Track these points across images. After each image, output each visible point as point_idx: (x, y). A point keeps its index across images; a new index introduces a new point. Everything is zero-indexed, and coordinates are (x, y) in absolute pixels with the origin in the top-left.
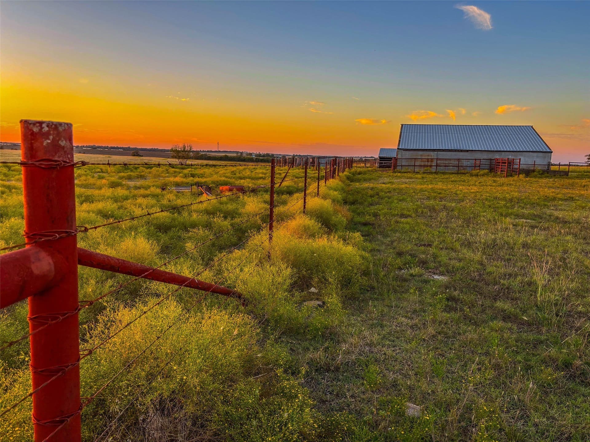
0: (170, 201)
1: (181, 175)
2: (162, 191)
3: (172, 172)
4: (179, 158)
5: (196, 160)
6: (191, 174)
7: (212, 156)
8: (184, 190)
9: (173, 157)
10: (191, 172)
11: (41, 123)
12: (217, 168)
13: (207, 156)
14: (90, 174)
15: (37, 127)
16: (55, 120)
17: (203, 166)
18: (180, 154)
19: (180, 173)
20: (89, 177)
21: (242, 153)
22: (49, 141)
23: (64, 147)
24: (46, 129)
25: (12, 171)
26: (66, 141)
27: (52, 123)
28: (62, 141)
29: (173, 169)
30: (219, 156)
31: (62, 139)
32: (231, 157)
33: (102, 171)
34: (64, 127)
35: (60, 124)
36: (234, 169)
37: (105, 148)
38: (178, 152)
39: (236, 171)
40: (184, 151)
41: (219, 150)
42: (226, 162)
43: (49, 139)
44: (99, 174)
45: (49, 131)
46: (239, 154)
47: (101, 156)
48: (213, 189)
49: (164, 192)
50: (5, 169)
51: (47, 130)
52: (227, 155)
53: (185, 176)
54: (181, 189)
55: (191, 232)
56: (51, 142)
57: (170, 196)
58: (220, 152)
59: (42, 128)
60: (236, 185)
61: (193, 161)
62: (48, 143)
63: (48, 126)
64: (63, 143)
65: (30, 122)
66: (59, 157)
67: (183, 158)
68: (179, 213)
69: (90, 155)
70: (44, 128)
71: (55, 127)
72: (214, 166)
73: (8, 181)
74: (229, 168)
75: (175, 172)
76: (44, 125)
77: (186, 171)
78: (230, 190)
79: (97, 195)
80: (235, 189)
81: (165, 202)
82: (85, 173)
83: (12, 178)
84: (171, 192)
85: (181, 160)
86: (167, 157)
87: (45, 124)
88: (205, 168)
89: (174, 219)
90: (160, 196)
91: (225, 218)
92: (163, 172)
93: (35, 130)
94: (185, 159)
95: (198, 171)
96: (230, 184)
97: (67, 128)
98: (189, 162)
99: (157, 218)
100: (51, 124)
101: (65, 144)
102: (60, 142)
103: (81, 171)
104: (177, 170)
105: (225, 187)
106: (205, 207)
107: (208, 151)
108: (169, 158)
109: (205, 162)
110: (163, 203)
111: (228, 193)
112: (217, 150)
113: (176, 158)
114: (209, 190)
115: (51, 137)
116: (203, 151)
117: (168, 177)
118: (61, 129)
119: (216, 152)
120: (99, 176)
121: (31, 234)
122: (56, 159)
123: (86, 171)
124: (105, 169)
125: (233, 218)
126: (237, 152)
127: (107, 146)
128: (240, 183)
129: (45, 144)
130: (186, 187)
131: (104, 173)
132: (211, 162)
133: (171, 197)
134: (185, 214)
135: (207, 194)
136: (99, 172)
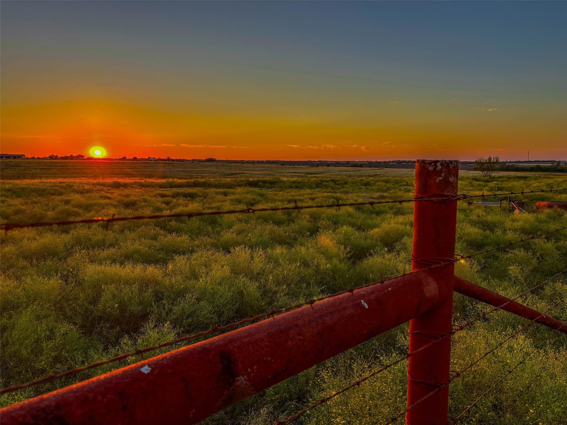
0: (478, 216)
1: (487, 188)
2: (469, 206)
3: (476, 185)
4: (483, 170)
5: (501, 172)
6: (498, 187)
7: (520, 167)
8: (492, 205)
9: (475, 169)
10: (497, 185)
11: (436, 162)
12: (528, 180)
13: (514, 167)
14: (398, 187)
15: (432, 166)
16: (447, 159)
17: (510, 178)
18: (484, 167)
19: (485, 186)
20: (397, 190)
21: (559, 163)
22: (441, 178)
23: (452, 183)
24: (440, 167)
25: (337, 184)
26: (454, 177)
27: (445, 161)
28: (451, 178)
29: (477, 182)
30: (529, 167)
31: (452, 176)
32: (544, 167)
33: (407, 184)
34: (454, 165)
35: (451, 162)
36: (550, 181)
37: (409, 162)
38: (483, 164)
39: (553, 183)
40: (490, 162)
41: (529, 160)
42: (538, 173)
43: (441, 177)
44: (404, 187)
45: (442, 169)
46: (555, 164)
47: (405, 170)
48: (527, 205)
49: (472, 207)
50: (332, 183)
51: (440, 169)
52: (540, 165)
53: (491, 190)
54: (488, 204)
55: (511, 253)
56: (443, 178)
57: (478, 212)
58: (530, 162)
59: (436, 167)
60: (556, 201)
61: (497, 173)
62: (440, 180)
63: (441, 165)
64: (451, 179)
65: (427, 162)
66: (448, 192)
67: (488, 169)
68: (492, 230)
69: (395, 169)
70: (438, 166)
71: (446, 165)
72: (525, 178)
73: (335, 193)
74: (543, 180)
75: (479, 185)
76: (438, 164)
77: (492, 184)
78: (550, 207)
79: (407, 207)
80: (555, 206)
81: (474, 217)
82: (393, 186)
83: (337, 191)
84: (479, 207)
85: (485, 172)
86: (469, 170)
87: (440, 163)
88: (513, 180)
89: (486, 237)
90: (467, 211)
91: (548, 239)
92: (466, 185)
93: (431, 168)
94: (490, 171)
95: (505, 184)
96: (549, 199)
97: (456, 166)
98: (494, 174)
99: (468, 234)
100: (444, 163)
101: (453, 180)
102: (450, 178)
103: (389, 184)
104: (481, 183)
105: (542, 203)
106: (521, 225)
107: (515, 162)
108: (470, 170)
109: (512, 174)
110: (471, 218)
111: (548, 211)
112: (527, 160)
113: (480, 170)
114: (522, 205)
115: (443, 175)
116: (510, 162)
117: (472, 190)
118: (451, 166)
119: (525, 162)
120: (405, 189)
121: (420, 259)
122: (446, 194)
123: (393, 185)
124: (411, 183)
125: (557, 240)
126: (553, 162)
127: (411, 161)
128: (561, 198)
129: (437, 181)
130: (494, 202)
131: (409, 186)
132: (519, 174)
133: (480, 212)
134: (499, 232)
135: (520, 210)
136: (405, 185)
